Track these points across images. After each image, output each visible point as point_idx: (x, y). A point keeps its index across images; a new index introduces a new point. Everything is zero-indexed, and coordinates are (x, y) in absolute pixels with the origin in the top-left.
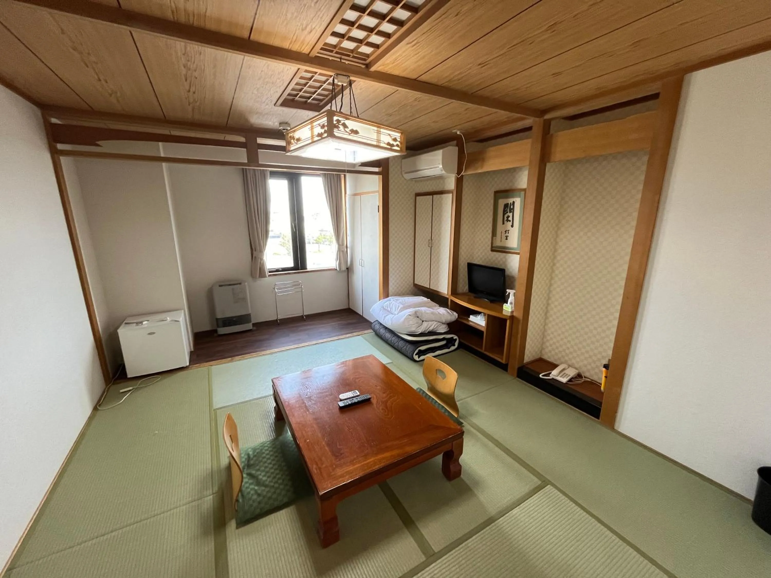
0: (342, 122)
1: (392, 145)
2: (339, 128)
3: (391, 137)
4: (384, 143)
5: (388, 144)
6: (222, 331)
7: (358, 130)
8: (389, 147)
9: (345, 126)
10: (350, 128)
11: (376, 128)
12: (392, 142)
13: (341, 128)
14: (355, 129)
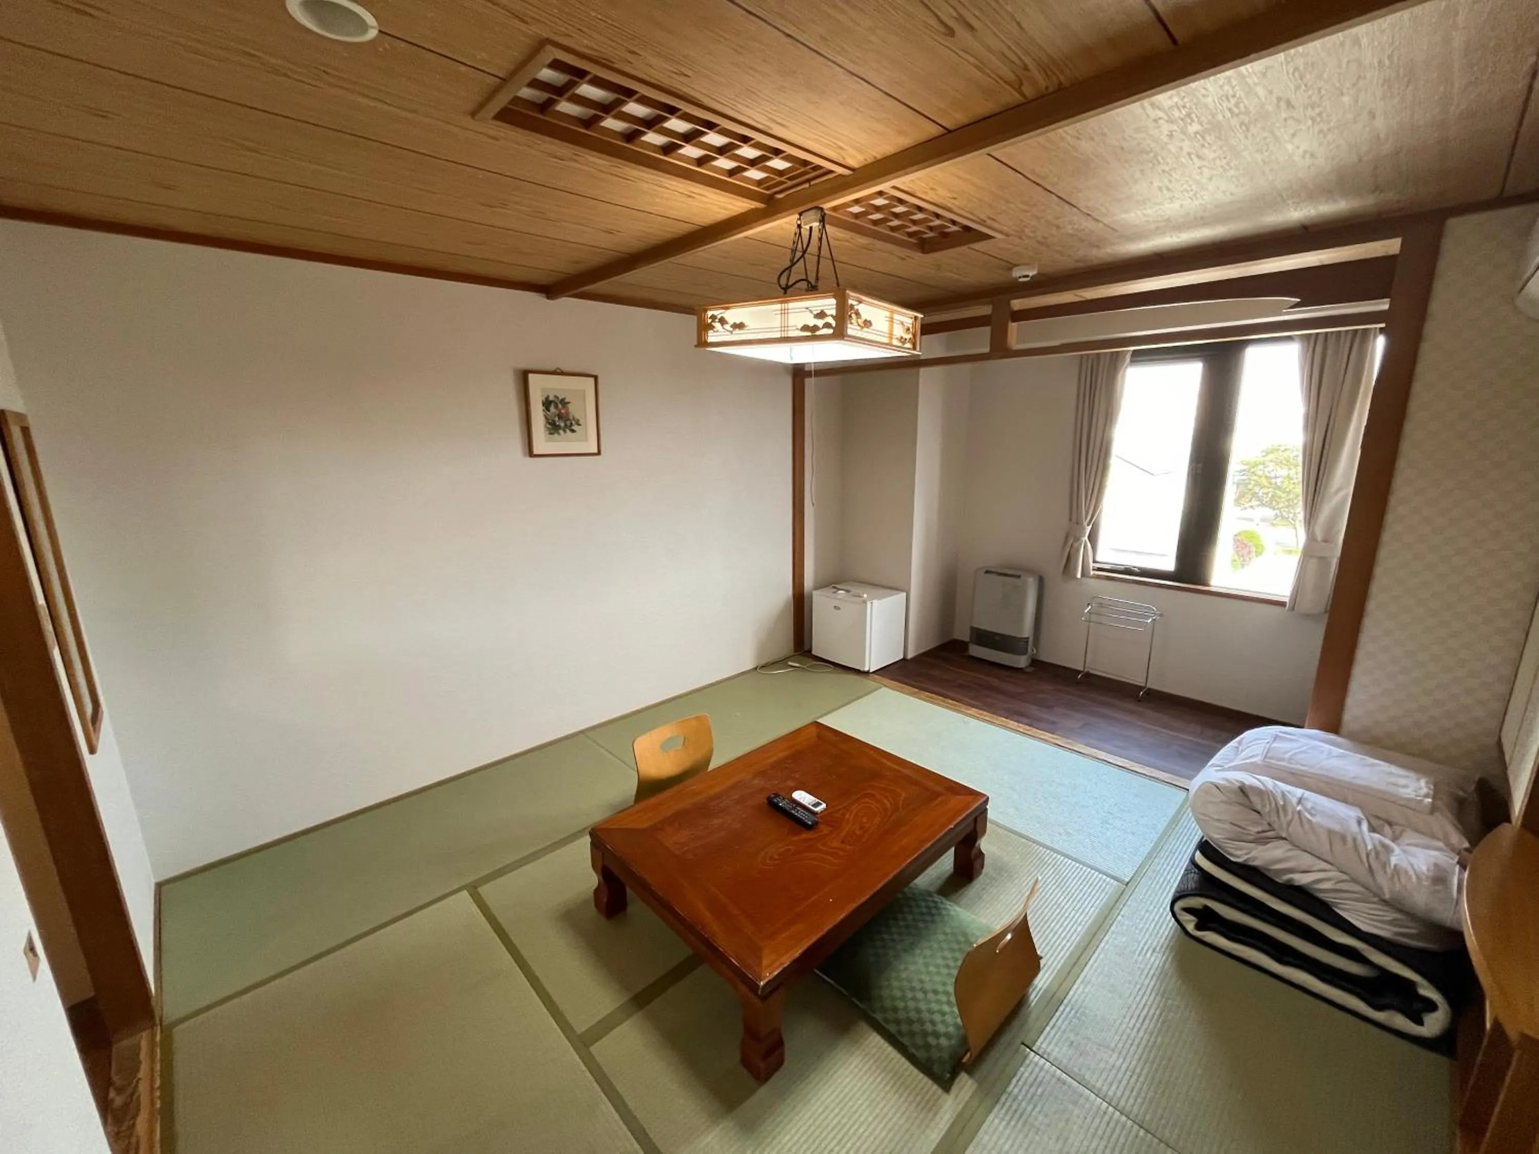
0: (719, 317)
1: (815, 328)
2: (714, 327)
3: (811, 312)
4: (797, 329)
5: (805, 328)
6: (976, 651)
7: (744, 322)
8: (809, 334)
9: (723, 321)
10: (731, 322)
11: (778, 306)
12: (812, 322)
13: (717, 325)
14: (738, 322)
